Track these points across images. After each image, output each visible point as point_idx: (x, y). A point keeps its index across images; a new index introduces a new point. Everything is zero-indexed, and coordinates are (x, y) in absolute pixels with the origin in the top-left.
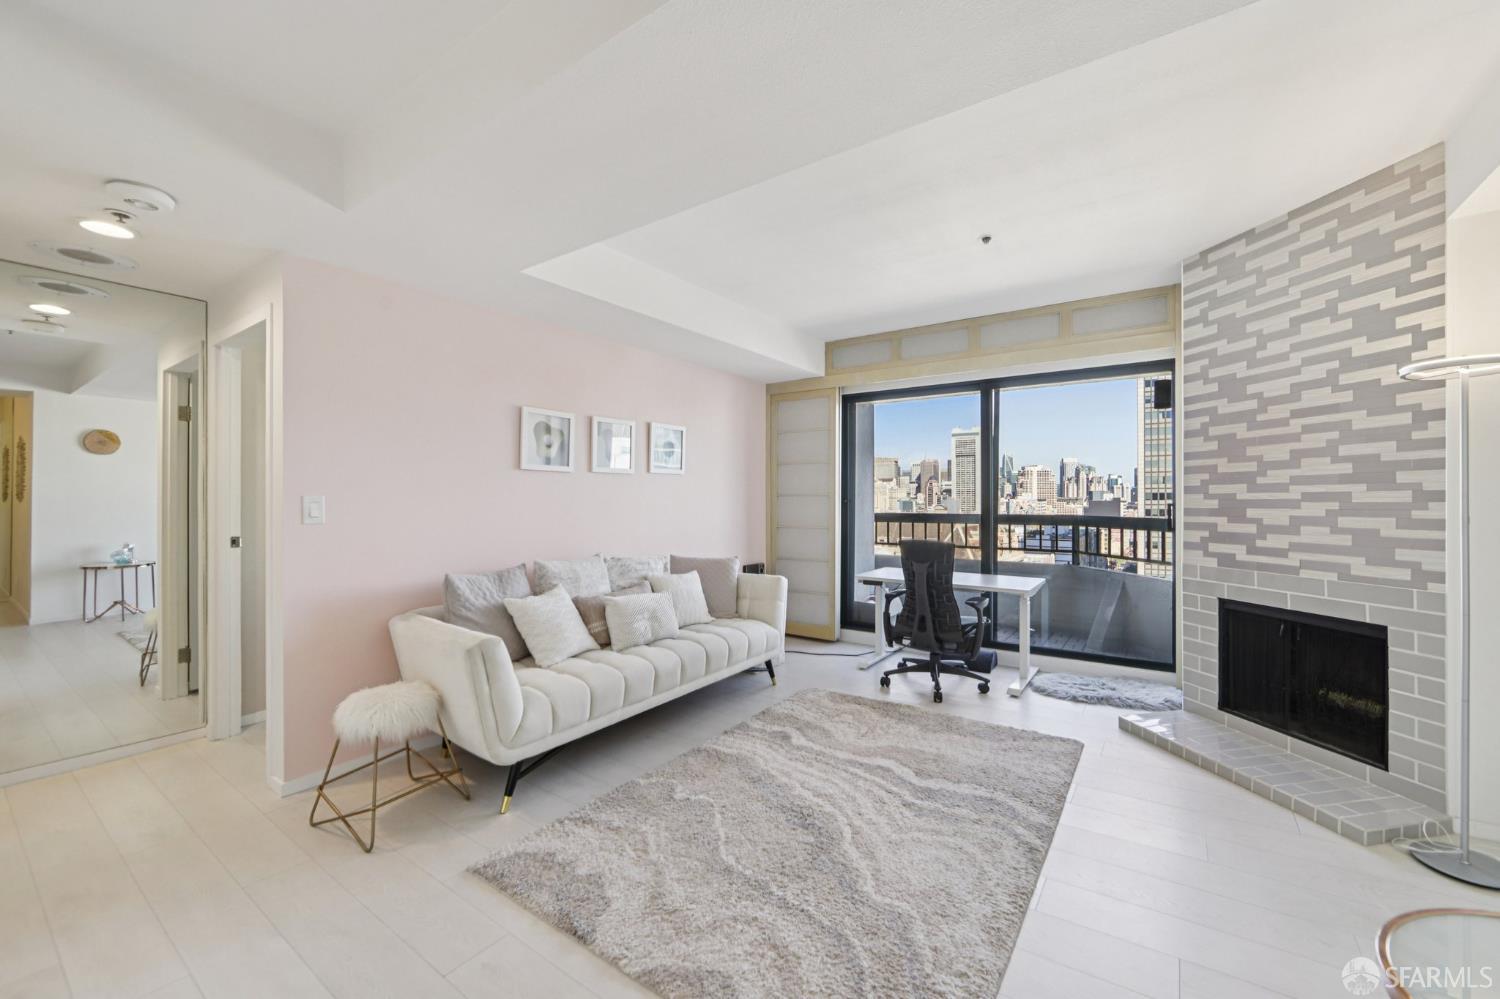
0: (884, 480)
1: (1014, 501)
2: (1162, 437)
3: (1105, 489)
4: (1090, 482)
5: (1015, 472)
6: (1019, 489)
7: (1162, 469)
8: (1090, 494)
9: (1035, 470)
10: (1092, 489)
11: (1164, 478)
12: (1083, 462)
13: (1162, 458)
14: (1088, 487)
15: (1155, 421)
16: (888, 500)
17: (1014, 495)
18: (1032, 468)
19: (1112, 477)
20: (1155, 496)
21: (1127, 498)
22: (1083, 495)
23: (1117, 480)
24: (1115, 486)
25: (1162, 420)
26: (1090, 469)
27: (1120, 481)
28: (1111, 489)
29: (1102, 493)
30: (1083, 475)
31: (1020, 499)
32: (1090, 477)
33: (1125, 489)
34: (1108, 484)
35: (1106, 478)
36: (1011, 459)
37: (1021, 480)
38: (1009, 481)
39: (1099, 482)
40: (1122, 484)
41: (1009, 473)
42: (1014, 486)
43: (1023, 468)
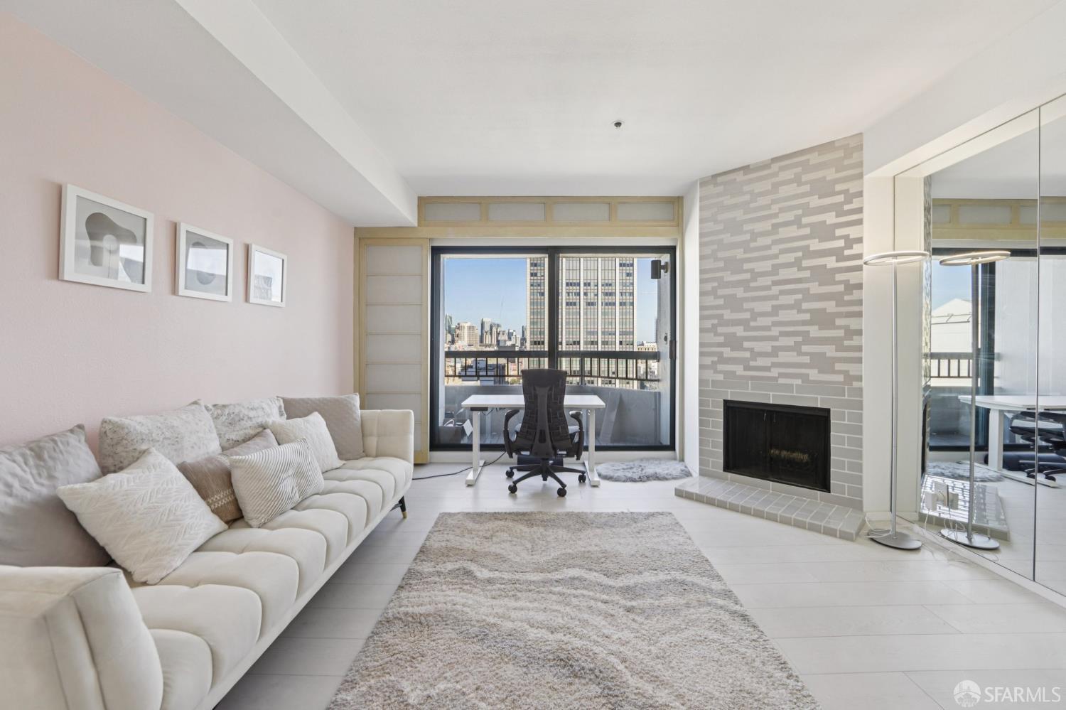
2: (539, 307)
3: (507, 338)
4: (498, 334)
6: (456, 338)
7: (539, 327)
8: (498, 341)
9: (466, 325)
10: (499, 339)
13: (539, 320)
14: (497, 338)
15: (535, 297)
18: (465, 324)
20: (535, 343)
21: (519, 344)
22: (495, 342)
23: (513, 333)
25: (539, 297)
26: (498, 326)
27: (514, 334)
28: (510, 339)
29: (505, 341)
30: (494, 330)
35: (507, 332)
36: (451, 318)
37: (458, 331)
39: (503, 334)
42: (453, 336)
43: (459, 324)
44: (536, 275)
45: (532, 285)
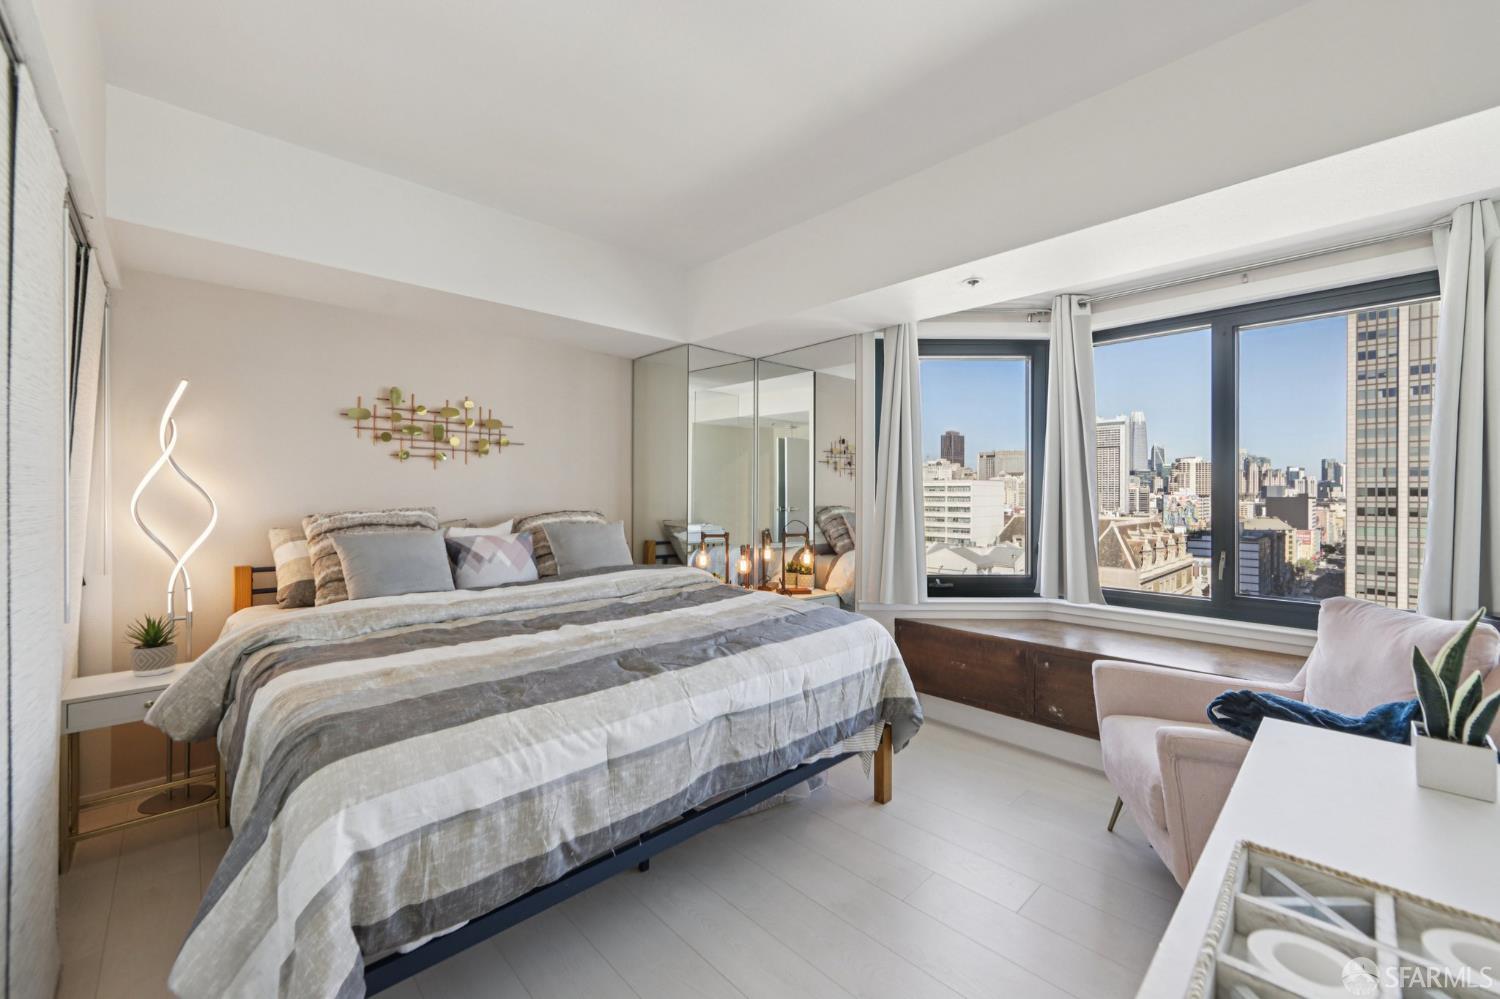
0: (1013, 474)
1: (1168, 500)
5: (1167, 464)
11: (1385, 470)
12: (1253, 453)
16: (1018, 495)
17: (1166, 490)
19: (1291, 470)
24: (1296, 481)
31: (1176, 495)
32: (1264, 470)
33: (1309, 483)
34: (1287, 478)
38: (1159, 474)
40: (1305, 478)
41: (1160, 466)
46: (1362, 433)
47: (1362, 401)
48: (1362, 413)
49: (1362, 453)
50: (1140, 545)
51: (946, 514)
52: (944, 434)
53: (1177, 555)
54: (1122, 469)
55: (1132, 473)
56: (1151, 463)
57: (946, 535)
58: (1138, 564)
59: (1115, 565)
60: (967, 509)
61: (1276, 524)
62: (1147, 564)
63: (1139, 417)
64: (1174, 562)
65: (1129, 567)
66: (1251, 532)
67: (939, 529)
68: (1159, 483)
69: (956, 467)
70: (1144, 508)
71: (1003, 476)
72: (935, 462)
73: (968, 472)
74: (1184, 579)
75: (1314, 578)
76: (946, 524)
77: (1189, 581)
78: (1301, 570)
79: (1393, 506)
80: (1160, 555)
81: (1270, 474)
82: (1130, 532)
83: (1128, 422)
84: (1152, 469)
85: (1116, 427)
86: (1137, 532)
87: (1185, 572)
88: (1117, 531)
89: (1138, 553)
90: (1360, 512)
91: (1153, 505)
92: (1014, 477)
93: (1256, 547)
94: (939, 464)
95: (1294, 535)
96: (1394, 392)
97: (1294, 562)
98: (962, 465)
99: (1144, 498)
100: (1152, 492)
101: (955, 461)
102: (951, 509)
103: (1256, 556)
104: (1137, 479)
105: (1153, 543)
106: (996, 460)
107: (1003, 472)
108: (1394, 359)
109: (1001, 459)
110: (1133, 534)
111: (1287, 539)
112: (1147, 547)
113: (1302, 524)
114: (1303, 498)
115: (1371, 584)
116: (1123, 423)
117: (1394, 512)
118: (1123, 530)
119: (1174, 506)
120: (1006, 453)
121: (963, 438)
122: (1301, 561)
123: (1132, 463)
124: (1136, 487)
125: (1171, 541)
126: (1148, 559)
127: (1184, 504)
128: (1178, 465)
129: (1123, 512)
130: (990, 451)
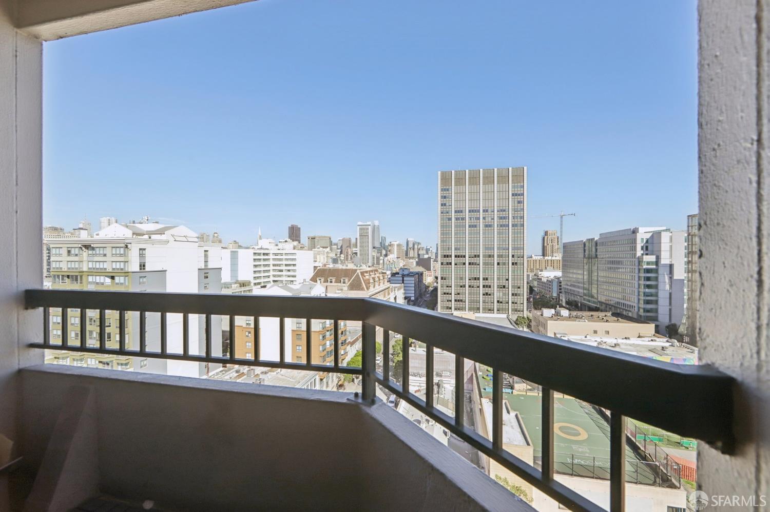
0: (323, 248)
1: (386, 258)
3: (425, 253)
4: (419, 250)
5: (387, 244)
6: (388, 252)
7: (447, 244)
8: (419, 255)
9: (396, 243)
10: (420, 253)
11: (448, 248)
12: (416, 240)
14: (418, 252)
15: (445, 222)
16: (326, 258)
17: (386, 255)
19: (428, 247)
20: (445, 256)
21: (434, 257)
22: (416, 255)
23: (429, 249)
24: (429, 252)
26: (419, 244)
27: (431, 249)
28: (427, 253)
30: (416, 246)
31: (389, 257)
32: (419, 247)
33: (433, 253)
34: (426, 251)
35: (425, 248)
36: (385, 238)
37: (390, 248)
38: (384, 249)
39: (422, 250)
40: (431, 251)
41: (384, 244)
42: (386, 251)
43: (390, 243)
44: (445, 205)
45: (442, 213)
46: (442, 234)
47: (442, 222)
48: (442, 226)
49: (442, 241)
50: (369, 280)
51: (283, 268)
52: (290, 226)
53: (384, 283)
54: (370, 246)
55: (374, 248)
56: (381, 243)
57: (284, 279)
58: (368, 289)
59: (359, 290)
60: (294, 265)
61: (420, 269)
62: (371, 289)
63: (377, 223)
64: (382, 287)
65: (364, 290)
66: (412, 273)
67: (280, 276)
68: (384, 252)
69: (296, 243)
70: (378, 263)
71: (319, 248)
72: (284, 241)
73: (302, 246)
74: (387, 294)
75: (432, 289)
76: (284, 273)
77: (389, 294)
78: (429, 287)
79: (450, 261)
80: (377, 284)
81: (421, 249)
82: (365, 274)
83: (372, 224)
84: (382, 246)
85: (367, 227)
86: (368, 274)
87: (387, 290)
88: (360, 274)
89: (368, 283)
90: (442, 264)
91: (381, 262)
92: (324, 249)
93: (413, 279)
94: (286, 241)
95: (426, 273)
96: (450, 219)
97: (426, 284)
98: (299, 243)
99: (378, 259)
100: (381, 256)
101: (296, 240)
102: (286, 265)
103: (413, 282)
104: (376, 250)
105: (374, 279)
106: (316, 240)
107: (319, 247)
108: (450, 207)
109: (318, 240)
110: (367, 276)
111: (424, 275)
112: (371, 281)
113: (429, 269)
114: (430, 258)
115: (445, 291)
116: (370, 225)
117: (451, 264)
118: (362, 273)
119: (388, 262)
120: (320, 237)
121: (300, 228)
122: (429, 283)
123: (373, 243)
124: (375, 254)
125: (381, 278)
126: (372, 286)
127: (391, 261)
128: (390, 245)
129: (370, 265)
130: (312, 235)
